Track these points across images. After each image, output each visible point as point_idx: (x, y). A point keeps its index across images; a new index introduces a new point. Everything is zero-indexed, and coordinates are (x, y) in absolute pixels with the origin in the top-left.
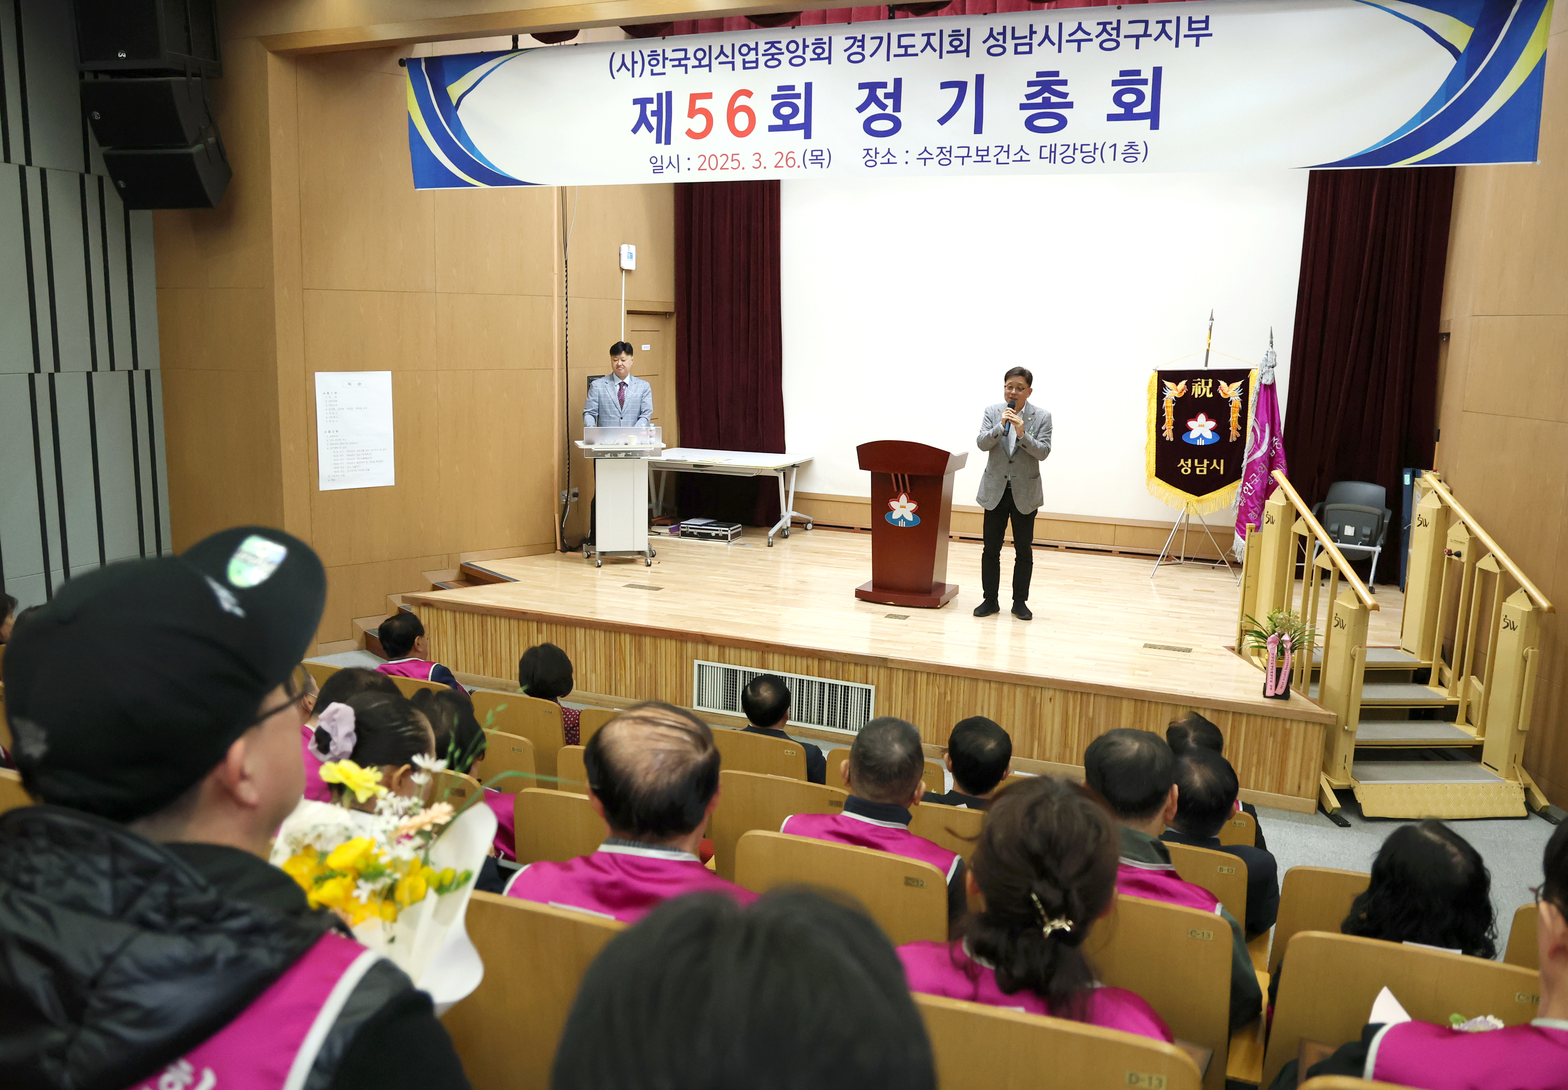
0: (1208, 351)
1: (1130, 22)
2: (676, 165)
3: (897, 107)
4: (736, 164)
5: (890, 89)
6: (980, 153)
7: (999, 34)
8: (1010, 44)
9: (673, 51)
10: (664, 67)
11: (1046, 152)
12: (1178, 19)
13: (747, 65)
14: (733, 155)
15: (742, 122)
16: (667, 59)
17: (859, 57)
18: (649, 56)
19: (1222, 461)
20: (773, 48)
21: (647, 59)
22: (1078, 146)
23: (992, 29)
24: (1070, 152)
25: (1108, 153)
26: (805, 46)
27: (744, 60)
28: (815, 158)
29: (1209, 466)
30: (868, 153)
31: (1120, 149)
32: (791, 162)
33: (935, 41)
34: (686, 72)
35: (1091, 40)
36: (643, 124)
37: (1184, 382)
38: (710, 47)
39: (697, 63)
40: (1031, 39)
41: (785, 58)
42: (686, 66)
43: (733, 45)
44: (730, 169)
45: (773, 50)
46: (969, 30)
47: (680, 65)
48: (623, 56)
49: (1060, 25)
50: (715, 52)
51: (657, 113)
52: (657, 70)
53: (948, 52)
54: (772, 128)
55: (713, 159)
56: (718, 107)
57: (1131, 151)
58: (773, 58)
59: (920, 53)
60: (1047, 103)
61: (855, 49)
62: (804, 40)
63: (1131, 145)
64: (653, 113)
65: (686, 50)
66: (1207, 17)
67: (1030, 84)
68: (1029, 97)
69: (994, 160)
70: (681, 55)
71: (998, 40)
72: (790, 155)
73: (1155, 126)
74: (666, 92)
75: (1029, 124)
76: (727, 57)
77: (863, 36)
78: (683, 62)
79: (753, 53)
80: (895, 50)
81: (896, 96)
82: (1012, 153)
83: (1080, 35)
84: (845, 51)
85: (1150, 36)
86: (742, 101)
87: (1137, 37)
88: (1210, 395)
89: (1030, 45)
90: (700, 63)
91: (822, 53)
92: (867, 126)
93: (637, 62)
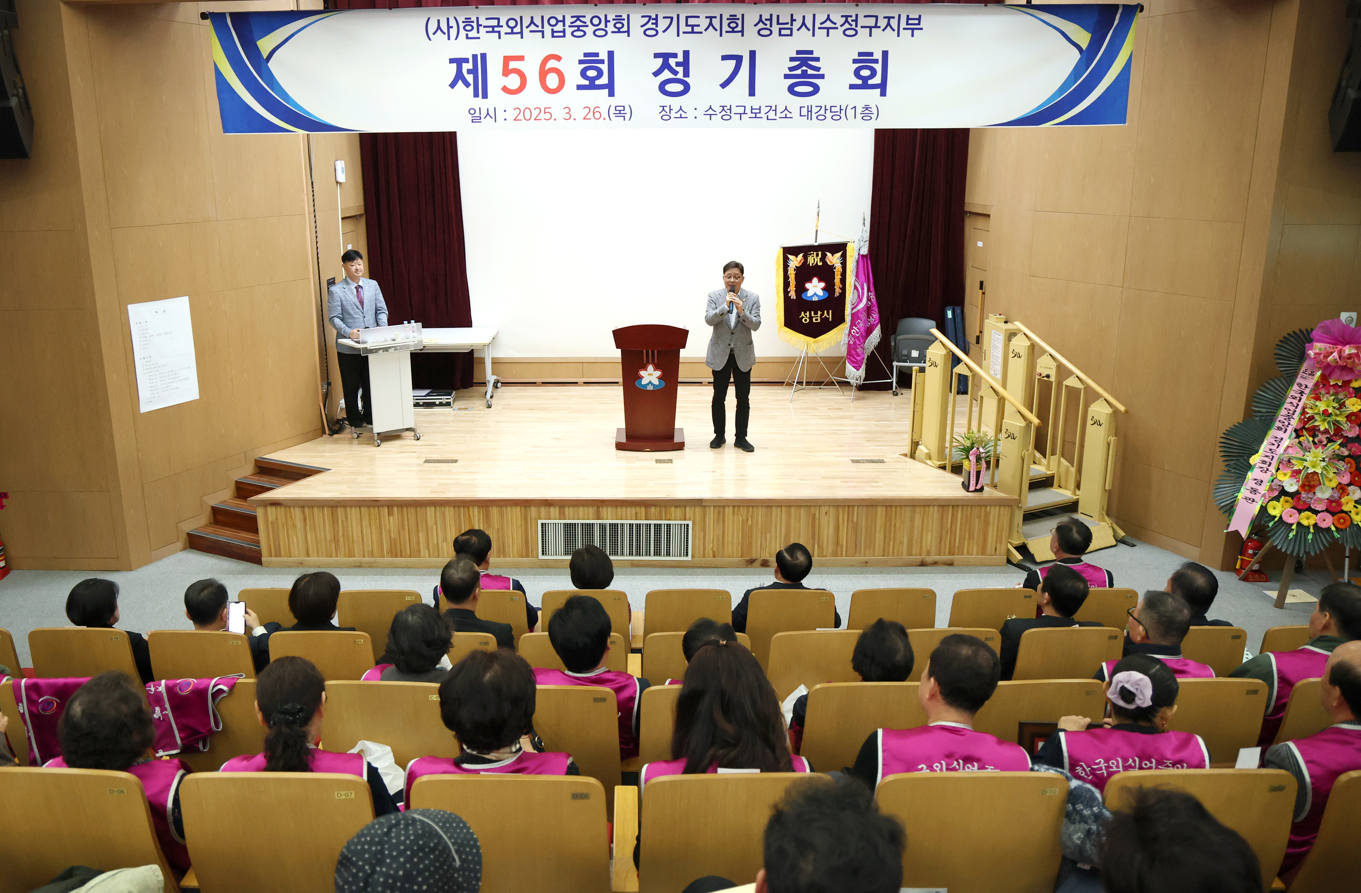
0: (817, 231)
1: (865, 16)
3: (686, 74)
4: (548, 116)
5: (680, 59)
6: (754, 111)
7: (766, 20)
8: (775, 28)
9: (487, 19)
10: (478, 32)
11: (804, 112)
12: (899, 16)
13: (555, 34)
14: (545, 108)
15: (552, 81)
16: (481, 25)
17: (653, 32)
18: (463, 22)
19: (830, 311)
20: (578, 21)
21: (461, 25)
22: (828, 107)
23: (761, 16)
24: (822, 112)
25: (850, 113)
26: (607, 21)
28: (618, 112)
29: (822, 315)
30: (663, 110)
31: (859, 110)
32: (597, 115)
33: (716, 22)
34: (500, 38)
35: (837, 28)
36: (460, 81)
37: (801, 255)
38: (521, 18)
39: (509, 30)
40: (792, 25)
41: (590, 30)
42: (499, 32)
43: (542, 17)
44: (543, 120)
45: (578, 23)
46: (743, 15)
47: (493, 31)
48: (439, 21)
49: (814, 15)
50: (526, 22)
51: (473, 71)
52: (471, 34)
53: (727, 32)
54: (580, 87)
55: (527, 111)
56: (531, 69)
57: (867, 112)
58: (579, 29)
59: (704, 32)
60: (804, 74)
61: (649, 25)
62: (606, 16)
63: (867, 108)
64: (469, 71)
65: (498, 19)
66: (920, 16)
67: (792, 59)
68: (791, 69)
69: (765, 117)
70: (495, 23)
71: (766, 25)
72: (597, 109)
73: (883, 94)
74: (481, 54)
75: (791, 89)
76: (538, 26)
77: (657, 16)
78: (496, 29)
79: (561, 24)
80: (683, 28)
81: (685, 64)
82: (778, 111)
83: (828, 24)
84: (642, 26)
85: (879, 27)
86: (552, 64)
87: (871, 28)
88: (820, 264)
89: (791, 29)
90: (512, 30)
91: (622, 27)
92: (662, 88)
93: (452, 27)
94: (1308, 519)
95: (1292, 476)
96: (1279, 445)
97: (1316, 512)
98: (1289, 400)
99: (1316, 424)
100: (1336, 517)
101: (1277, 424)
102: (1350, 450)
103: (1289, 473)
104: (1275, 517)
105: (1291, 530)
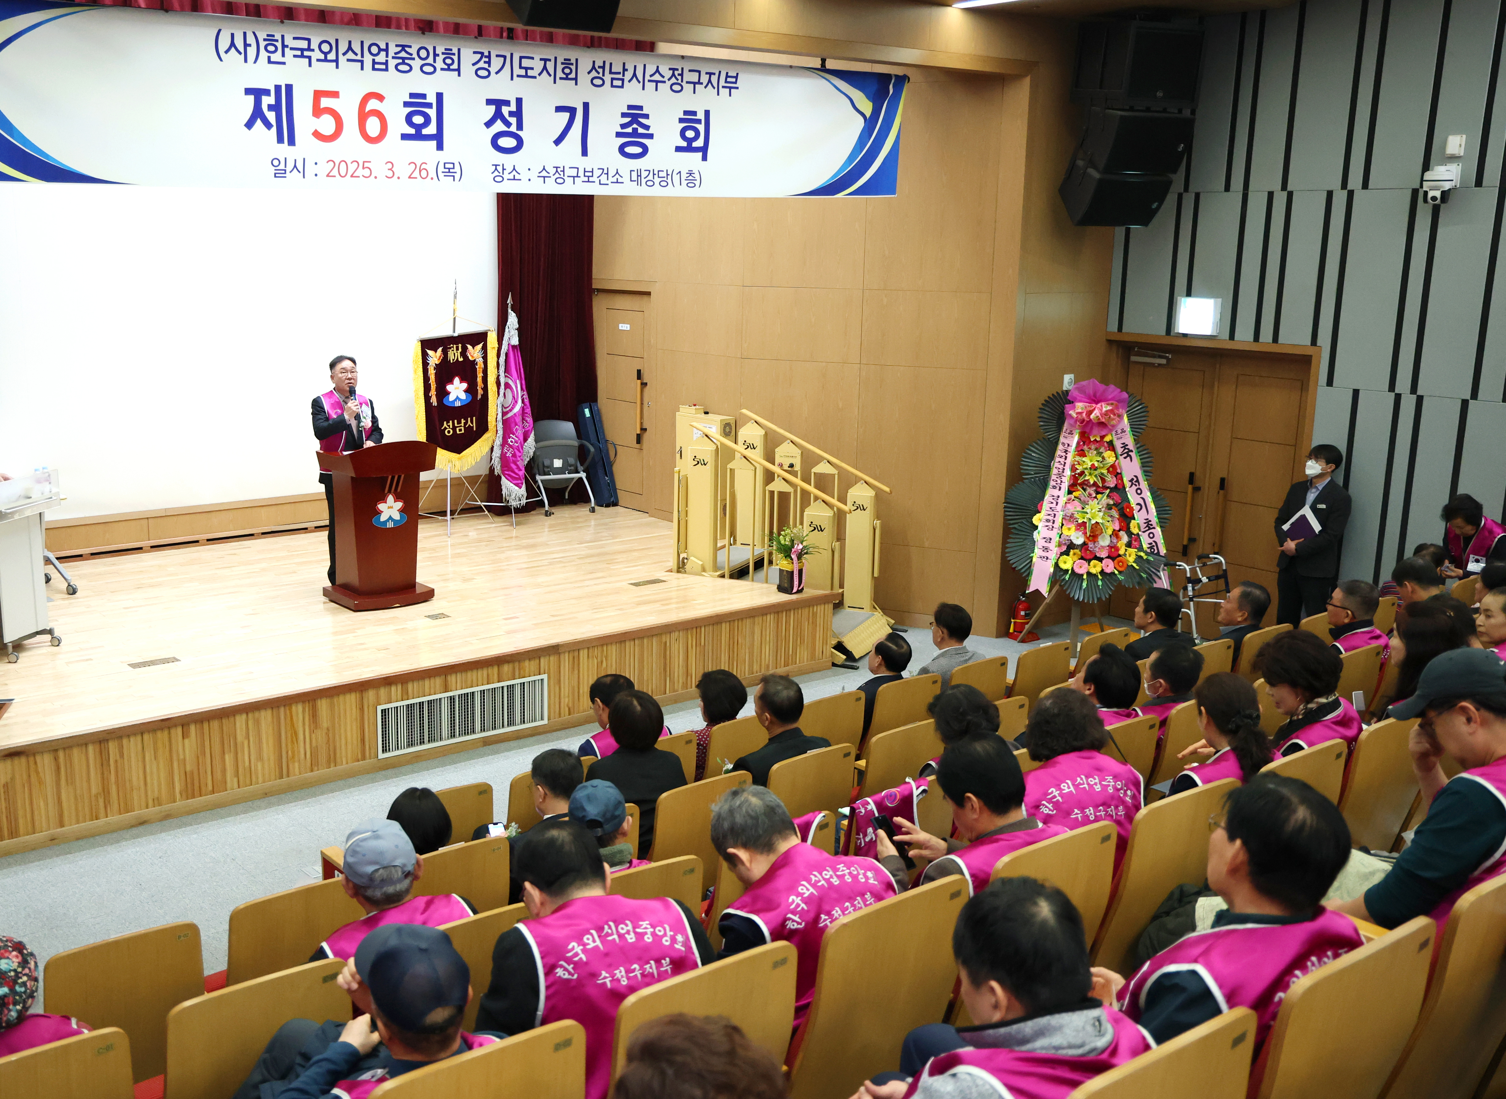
0: (455, 318)
1: (690, 71)
2: (301, 169)
3: (520, 127)
4: (367, 172)
5: (513, 107)
6: (587, 174)
7: (599, 67)
8: (608, 78)
9: (295, 38)
10: (283, 55)
11: (634, 177)
12: (720, 72)
13: (377, 66)
14: (364, 162)
15: (373, 126)
16: (287, 46)
17: (486, 73)
18: (265, 40)
19: (474, 418)
20: (403, 52)
21: (262, 44)
22: (656, 172)
23: (594, 62)
24: (650, 177)
26: (435, 55)
27: (374, 60)
28: (447, 170)
29: (465, 424)
30: (496, 169)
31: (684, 175)
32: (424, 174)
33: (550, 66)
34: (310, 65)
35: (664, 82)
36: (259, 119)
37: (440, 349)
38: (337, 41)
40: (624, 75)
41: (416, 64)
42: (309, 58)
43: (362, 43)
44: (361, 177)
45: (403, 54)
46: (577, 60)
47: (302, 56)
48: (232, 35)
49: (645, 66)
50: (343, 48)
51: (275, 108)
52: (274, 57)
53: (561, 78)
54: (405, 137)
55: (343, 165)
56: (348, 109)
57: (691, 178)
58: (404, 63)
59: (538, 76)
60: (635, 134)
61: (481, 64)
62: (434, 48)
63: (690, 173)
64: (270, 107)
65: (309, 40)
66: (737, 74)
67: (624, 115)
68: (623, 126)
69: (597, 181)
70: (304, 44)
72: (424, 166)
73: (705, 158)
74: (286, 85)
75: (621, 149)
76: (356, 54)
77: (489, 52)
78: (306, 53)
79: (383, 54)
80: (517, 71)
81: (518, 114)
82: (610, 175)
83: (657, 77)
84: (474, 64)
86: (373, 105)
87: (694, 83)
88: (461, 359)
89: (623, 80)
90: (326, 57)
91: (452, 65)
92: (494, 142)
93: (250, 45)
94: (1095, 568)
95: (1077, 529)
96: (1057, 503)
97: (1100, 560)
98: (1057, 459)
99: (1087, 478)
100: (1116, 561)
101: (1052, 483)
102: (1113, 499)
103: (1073, 527)
104: (1067, 571)
105: (1083, 579)
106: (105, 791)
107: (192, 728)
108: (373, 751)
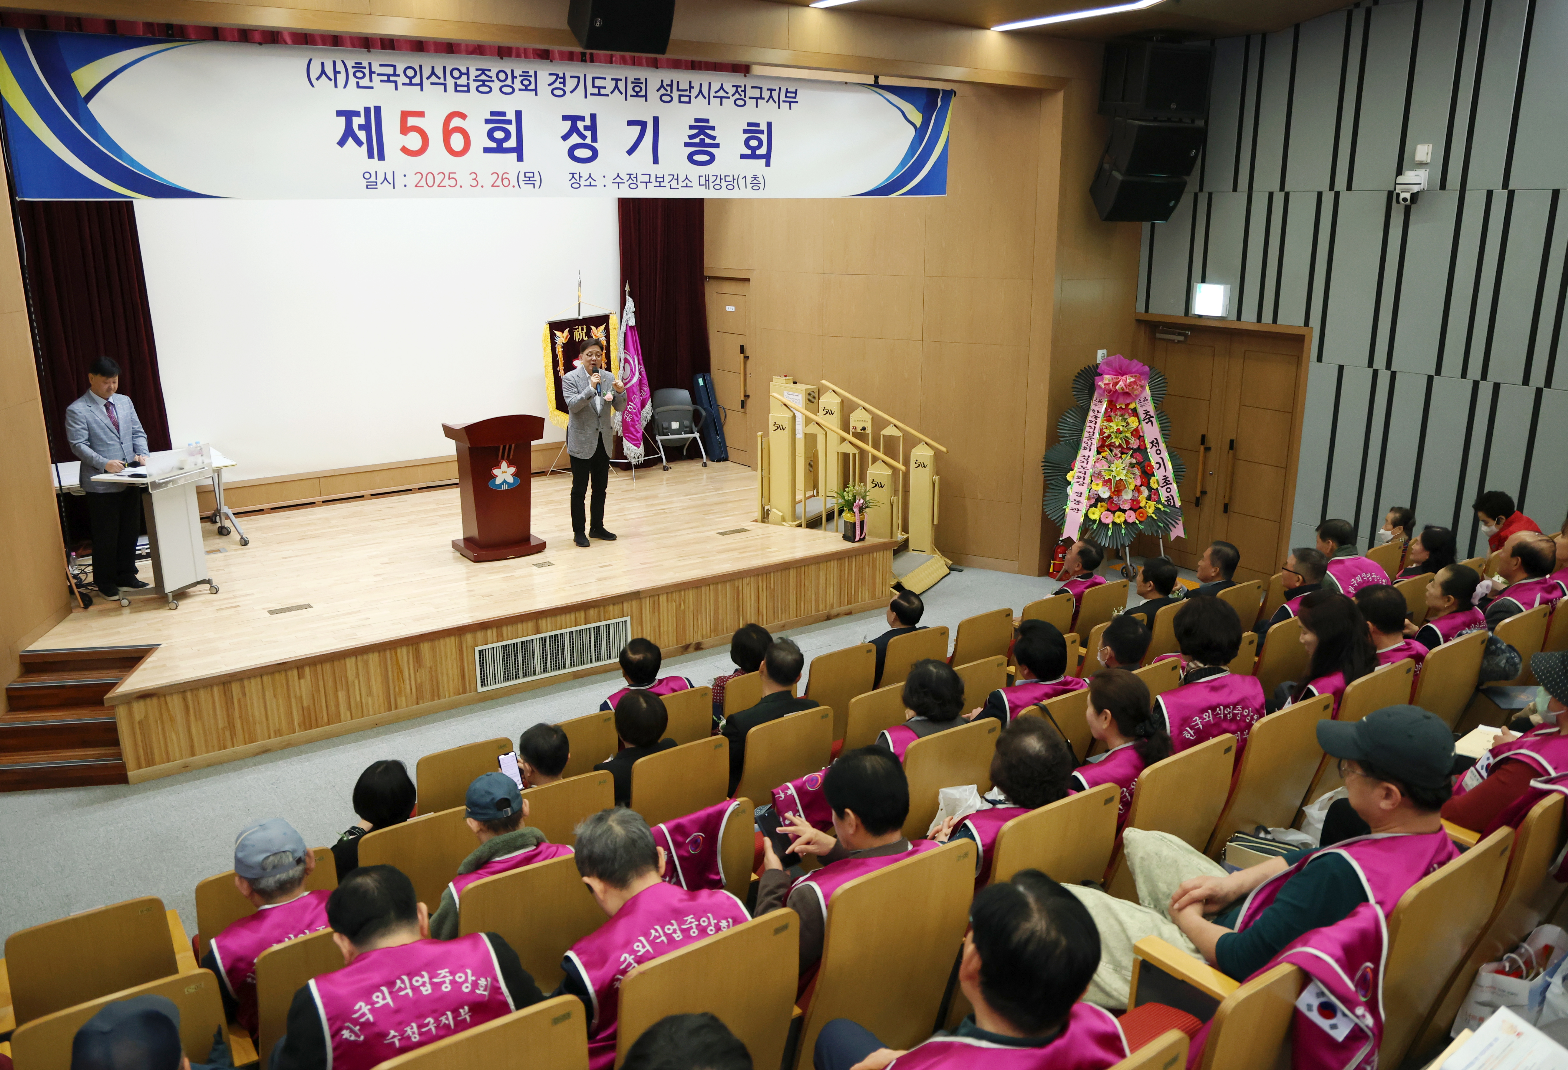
0: (580, 303)
1: (752, 87)
2: (391, 181)
3: (594, 139)
4: (453, 182)
5: (588, 122)
6: (658, 180)
7: (667, 85)
8: (675, 95)
9: (381, 65)
10: (371, 80)
11: (703, 181)
12: (780, 88)
13: (459, 88)
14: (450, 173)
15: (457, 142)
17: (561, 93)
18: (353, 67)
20: (483, 75)
21: (351, 71)
22: (723, 177)
23: (662, 81)
24: (718, 181)
25: (742, 182)
26: (513, 77)
27: (456, 83)
28: (528, 179)
30: (573, 177)
31: (749, 180)
32: (506, 182)
33: (621, 85)
34: (396, 89)
35: (729, 98)
36: (350, 138)
37: (567, 330)
38: (421, 67)
39: (407, 81)
40: (690, 92)
41: (496, 85)
42: (396, 82)
43: (444, 68)
44: (448, 187)
45: (483, 77)
46: (646, 79)
47: (389, 81)
48: (323, 64)
49: (710, 83)
50: (427, 72)
51: (366, 127)
52: (362, 83)
53: (632, 96)
54: (487, 150)
55: (430, 177)
56: (433, 127)
57: (755, 181)
58: (484, 85)
59: (610, 94)
60: (702, 143)
61: (557, 85)
62: (512, 71)
63: (755, 178)
64: (361, 127)
65: (394, 67)
66: (796, 90)
67: (691, 127)
68: (691, 137)
69: (668, 186)
70: (390, 70)
71: (667, 91)
72: (505, 176)
73: (768, 164)
74: (375, 107)
75: (690, 158)
76: (439, 78)
77: (564, 74)
78: (392, 78)
79: (464, 77)
80: (590, 90)
81: (593, 128)
82: (680, 180)
83: (721, 93)
84: (550, 85)
85: (764, 99)
86: (456, 122)
87: (757, 99)
89: (690, 97)
90: (411, 81)
91: (529, 85)
92: (571, 153)
93: (339, 72)
94: (1119, 518)
95: (1104, 485)
96: (1088, 462)
97: (1124, 511)
98: (1088, 424)
99: (1113, 441)
100: (1137, 512)
101: (1084, 445)
102: (1136, 459)
103: (1101, 483)
104: (1096, 520)
105: (1109, 528)
106: (231, 725)
107: (307, 670)
108: (473, 686)
